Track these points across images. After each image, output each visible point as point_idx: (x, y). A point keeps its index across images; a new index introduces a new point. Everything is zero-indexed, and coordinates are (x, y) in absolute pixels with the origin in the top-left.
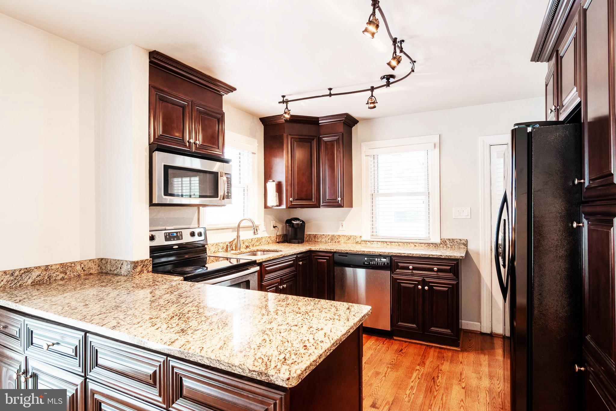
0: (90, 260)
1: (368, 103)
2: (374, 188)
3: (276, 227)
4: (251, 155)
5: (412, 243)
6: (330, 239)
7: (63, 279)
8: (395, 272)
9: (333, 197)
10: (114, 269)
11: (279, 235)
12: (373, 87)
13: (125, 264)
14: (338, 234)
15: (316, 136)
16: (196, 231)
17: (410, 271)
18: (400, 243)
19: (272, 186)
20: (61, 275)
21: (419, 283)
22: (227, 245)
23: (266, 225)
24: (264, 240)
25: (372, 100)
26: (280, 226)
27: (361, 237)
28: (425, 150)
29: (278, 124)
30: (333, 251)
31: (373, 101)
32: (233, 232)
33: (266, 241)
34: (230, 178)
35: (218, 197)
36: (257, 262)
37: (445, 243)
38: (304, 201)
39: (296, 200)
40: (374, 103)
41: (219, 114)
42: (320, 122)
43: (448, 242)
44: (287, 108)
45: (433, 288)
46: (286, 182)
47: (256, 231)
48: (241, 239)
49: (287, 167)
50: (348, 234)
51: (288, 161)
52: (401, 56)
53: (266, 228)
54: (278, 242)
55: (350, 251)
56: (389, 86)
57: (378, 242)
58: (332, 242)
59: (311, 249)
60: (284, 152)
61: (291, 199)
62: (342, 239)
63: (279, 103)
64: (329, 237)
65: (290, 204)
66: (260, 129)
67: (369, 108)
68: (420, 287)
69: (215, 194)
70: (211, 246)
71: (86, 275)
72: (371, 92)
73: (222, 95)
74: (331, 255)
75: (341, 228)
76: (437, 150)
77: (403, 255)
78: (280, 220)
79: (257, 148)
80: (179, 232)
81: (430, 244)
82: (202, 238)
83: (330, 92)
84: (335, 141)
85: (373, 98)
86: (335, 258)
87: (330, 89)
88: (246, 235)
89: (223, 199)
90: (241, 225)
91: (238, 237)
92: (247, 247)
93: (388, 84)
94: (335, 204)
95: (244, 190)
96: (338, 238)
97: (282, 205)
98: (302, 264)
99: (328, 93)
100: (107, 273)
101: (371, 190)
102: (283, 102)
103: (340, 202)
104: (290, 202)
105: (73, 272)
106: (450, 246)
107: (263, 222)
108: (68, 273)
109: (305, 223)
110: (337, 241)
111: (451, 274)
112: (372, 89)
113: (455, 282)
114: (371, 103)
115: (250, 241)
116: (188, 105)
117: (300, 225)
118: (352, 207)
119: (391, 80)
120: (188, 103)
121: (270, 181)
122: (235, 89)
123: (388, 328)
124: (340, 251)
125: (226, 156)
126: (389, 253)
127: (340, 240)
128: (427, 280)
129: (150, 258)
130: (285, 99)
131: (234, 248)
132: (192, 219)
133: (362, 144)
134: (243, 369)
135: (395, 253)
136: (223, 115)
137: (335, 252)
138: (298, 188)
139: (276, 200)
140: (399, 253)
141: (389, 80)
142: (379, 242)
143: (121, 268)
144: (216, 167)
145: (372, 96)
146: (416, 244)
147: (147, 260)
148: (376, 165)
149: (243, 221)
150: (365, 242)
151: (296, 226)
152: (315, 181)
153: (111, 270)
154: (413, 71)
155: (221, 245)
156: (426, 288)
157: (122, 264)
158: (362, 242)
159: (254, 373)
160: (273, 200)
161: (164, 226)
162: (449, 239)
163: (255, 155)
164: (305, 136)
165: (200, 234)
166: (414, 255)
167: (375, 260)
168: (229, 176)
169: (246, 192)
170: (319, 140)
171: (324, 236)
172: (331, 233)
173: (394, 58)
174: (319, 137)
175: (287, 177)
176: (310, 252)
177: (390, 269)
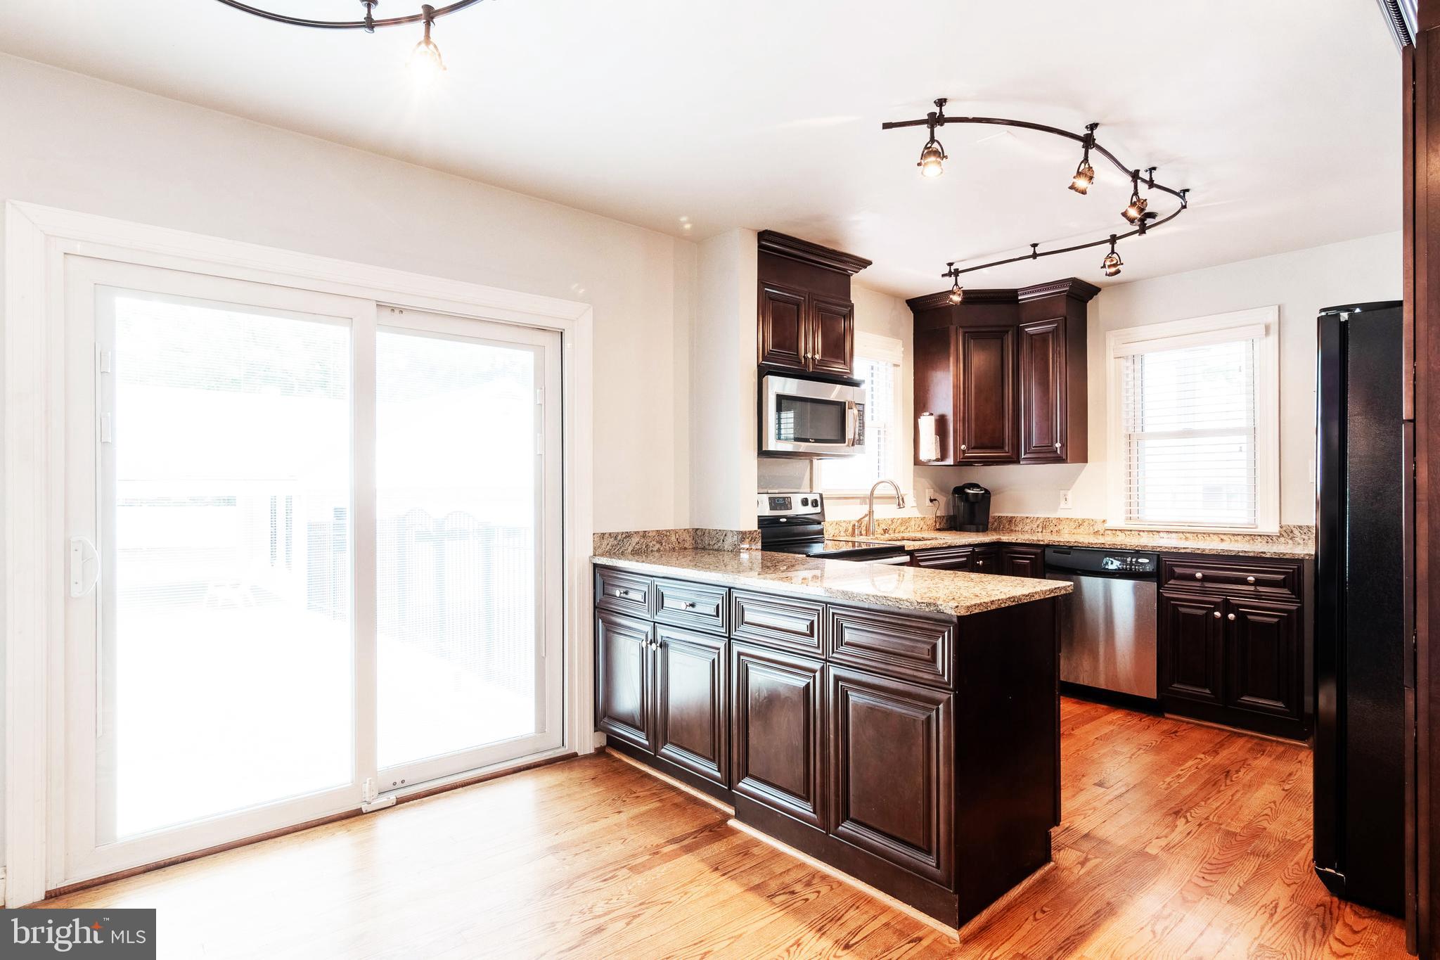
0: (684, 530)
1: (1104, 266)
2: (1133, 422)
3: (935, 500)
4: (892, 369)
5: (1214, 534)
6: (1040, 527)
7: (659, 550)
8: (1166, 586)
9: (1046, 442)
10: (714, 542)
11: (940, 517)
12: (1116, 235)
13: (729, 535)
14: (1057, 517)
15: (1012, 326)
16: (811, 498)
17: (1198, 584)
18: (1188, 535)
19: (927, 424)
20: (658, 546)
21: (1217, 606)
22: (854, 525)
23: (917, 496)
24: (913, 523)
25: (1112, 261)
26: (942, 500)
27: (1104, 521)
28: (1246, 340)
29: (940, 308)
30: (1042, 543)
31: (1115, 262)
32: (861, 504)
33: (917, 526)
34: (863, 411)
35: (845, 443)
36: (906, 549)
37: (1291, 535)
38: (988, 451)
39: (973, 448)
40: (1115, 265)
41: (846, 307)
42: (1020, 298)
43: (1296, 532)
44: (956, 284)
45: (1247, 618)
46: (955, 414)
47: (901, 502)
48: (876, 516)
49: (956, 387)
50: (1079, 515)
51: (957, 376)
52: (1146, 200)
53: (917, 501)
54: (939, 530)
55: (1076, 544)
56: (1145, 233)
57: (1140, 531)
58: (1044, 531)
59: (1000, 539)
60: (951, 359)
61: (963, 447)
62: (1066, 527)
63: (943, 275)
64: (1038, 523)
65: (961, 457)
66: (907, 319)
67: (1106, 275)
68: (1217, 614)
69: (842, 439)
70: (829, 525)
71: (681, 549)
72: (1111, 245)
73: (849, 276)
74: (1039, 551)
75: (1063, 505)
76: (1273, 338)
77: (1183, 551)
78: (940, 488)
79: (902, 355)
80: (788, 498)
81: (1255, 535)
82: (818, 510)
83: (1035, 251)
84: (1050, 332)
85: (1115, 255)
86: (1046, 558)
87: (1035, 245)
88: (885, 512)
89: (853, 445)
90: (876, 493)
91: (871, 513)
92: (885, 531)
93: (1142, 230)
94: (1049, 455)
95: (879, 432)
96: (1057, 524)
97: (947, 458)
98: (983, 564)
99: (1031, 253)
100: (704, 549)
101: (1128, 427)
102: (950, 274)
103: (1059, 452)
104: (961, 453)
105: (669, 544)
106: (1301, 542)
107: (912, 491)
108: (664, 544)
109: (990, 493)
110: (1054, 530)
111: (1285, 591)
112: (1113, 239)
113: (1293, 607)
114: (1110, 266)
115: (890, 523)
116: (804, 300)
117: (980, 497)
118: (1085, 460)
119: (1149, 222)
120: (804, 298)
121: (925, 414)
122: (869, 263)
123: (1153, 695)
124: (1057, 544)
125: (857, 376)
126: (1153, 547)
127: (1061, 527)
128: (1234, 600)
129: (759, 528)
130: (953, 268)
131: (864, 532)
132: (801, 479)
133: (1108, 333)
134: (911, 603)
135: (1166, 548)
136: (852, 306)
137: (1048, 546)
138: (976, 425)
139: (936, 450)
140: (1175, 548)
141: (1145, 222)
142: (1143, 531)
143: (723, 541)
144: (835, 392)
145: (1113, 252)
146: (1222, 537)
147: (756, 531)
148: (1138, 375)
149: (881, 484)
150: (1114, 532)
151: (971, 499)
152: (1010, 412)
153: (709, 545)
154: (1184, 207)
155: (844, 525)
156: (1231, 616)
157: (726, 535)
158: (1107, 532)
159: (923, 605)
160: (929, 450)
161: (766, 488)
162: (1300, 527)
163: (898, 368)
164: (992, 326)
165: (815, 504)
166: (1207, 552)
167: (1126, 561)
168: (861, 408)
169: (882, 436)
170: (1019, 333)
171: (1028, 521)
172: (1042, 515)
173: (1133, 204)
174: (1018, 327)
175: (955, 407)
176: (998, 545)
177: (1156, 579)
